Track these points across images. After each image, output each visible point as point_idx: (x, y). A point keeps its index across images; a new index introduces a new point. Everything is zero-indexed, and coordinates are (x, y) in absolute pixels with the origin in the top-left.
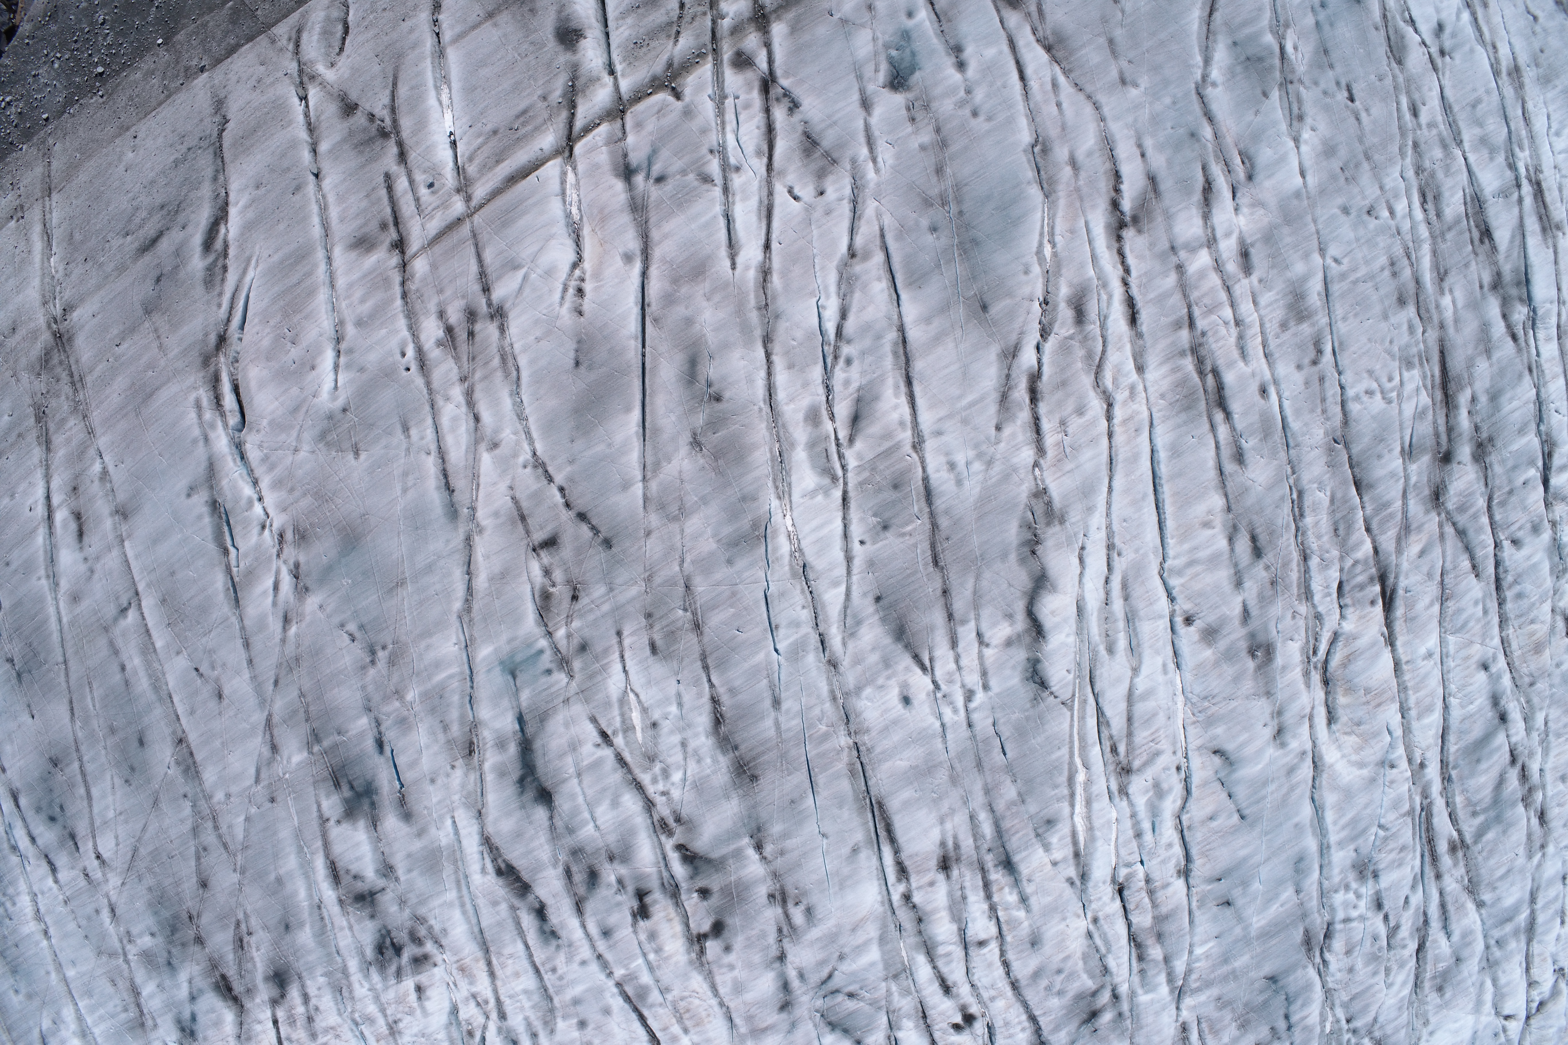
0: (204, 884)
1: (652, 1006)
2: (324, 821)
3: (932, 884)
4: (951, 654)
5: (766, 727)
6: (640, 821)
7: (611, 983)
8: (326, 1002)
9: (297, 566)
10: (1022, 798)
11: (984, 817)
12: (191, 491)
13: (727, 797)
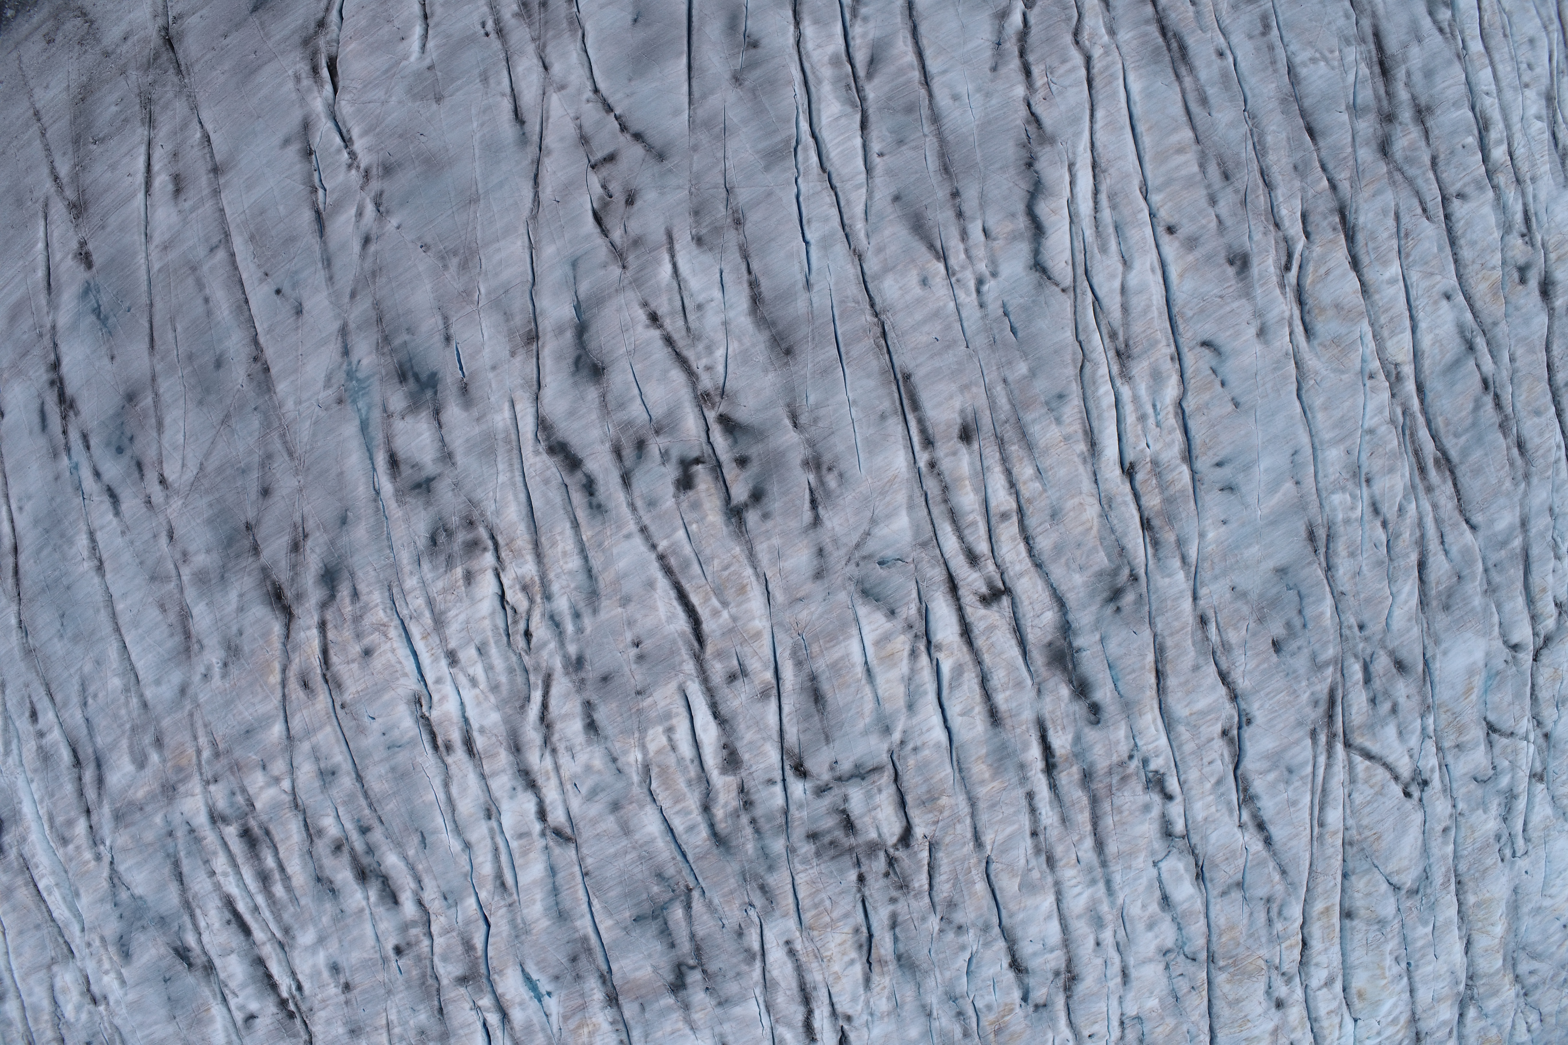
0: (265, 492)
1: (693, 578)
2: (388, 415)
3: (954, 453)
4: (961, 247)
5: (800, 305)
6: (685, 395)
7: (653, 556)
8: (376, 597)
9: (381, 194)
10: (1033, 373)
11: (999, 390)
12: (287, 142)
13: (766, 371)
